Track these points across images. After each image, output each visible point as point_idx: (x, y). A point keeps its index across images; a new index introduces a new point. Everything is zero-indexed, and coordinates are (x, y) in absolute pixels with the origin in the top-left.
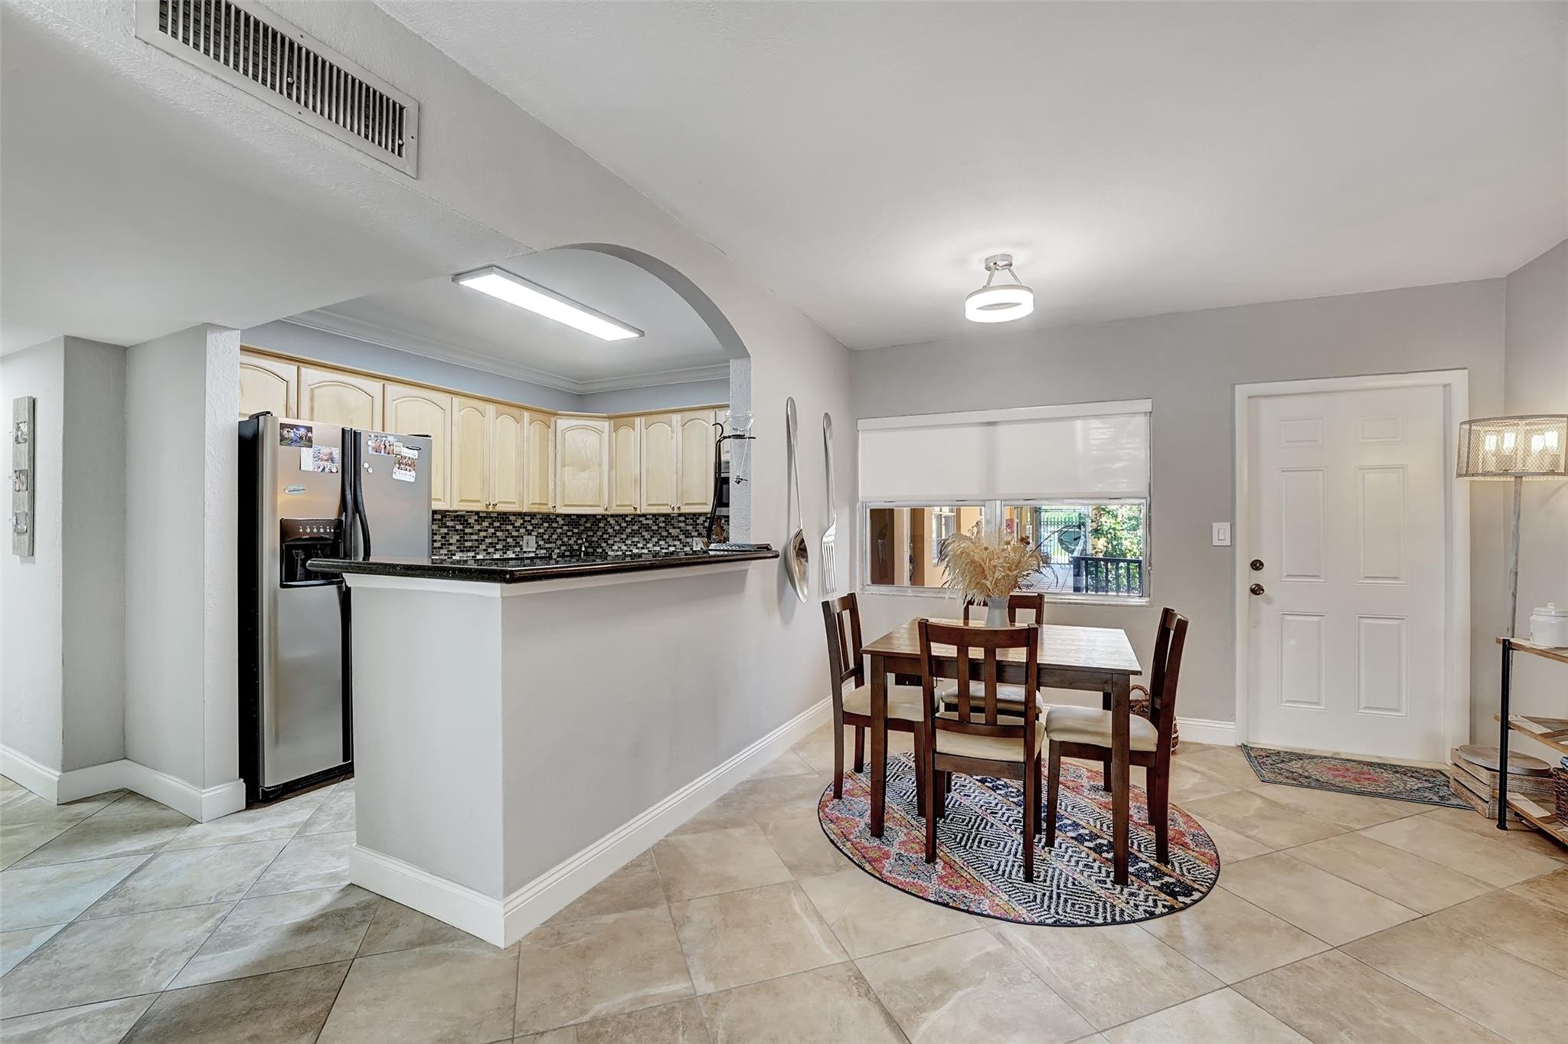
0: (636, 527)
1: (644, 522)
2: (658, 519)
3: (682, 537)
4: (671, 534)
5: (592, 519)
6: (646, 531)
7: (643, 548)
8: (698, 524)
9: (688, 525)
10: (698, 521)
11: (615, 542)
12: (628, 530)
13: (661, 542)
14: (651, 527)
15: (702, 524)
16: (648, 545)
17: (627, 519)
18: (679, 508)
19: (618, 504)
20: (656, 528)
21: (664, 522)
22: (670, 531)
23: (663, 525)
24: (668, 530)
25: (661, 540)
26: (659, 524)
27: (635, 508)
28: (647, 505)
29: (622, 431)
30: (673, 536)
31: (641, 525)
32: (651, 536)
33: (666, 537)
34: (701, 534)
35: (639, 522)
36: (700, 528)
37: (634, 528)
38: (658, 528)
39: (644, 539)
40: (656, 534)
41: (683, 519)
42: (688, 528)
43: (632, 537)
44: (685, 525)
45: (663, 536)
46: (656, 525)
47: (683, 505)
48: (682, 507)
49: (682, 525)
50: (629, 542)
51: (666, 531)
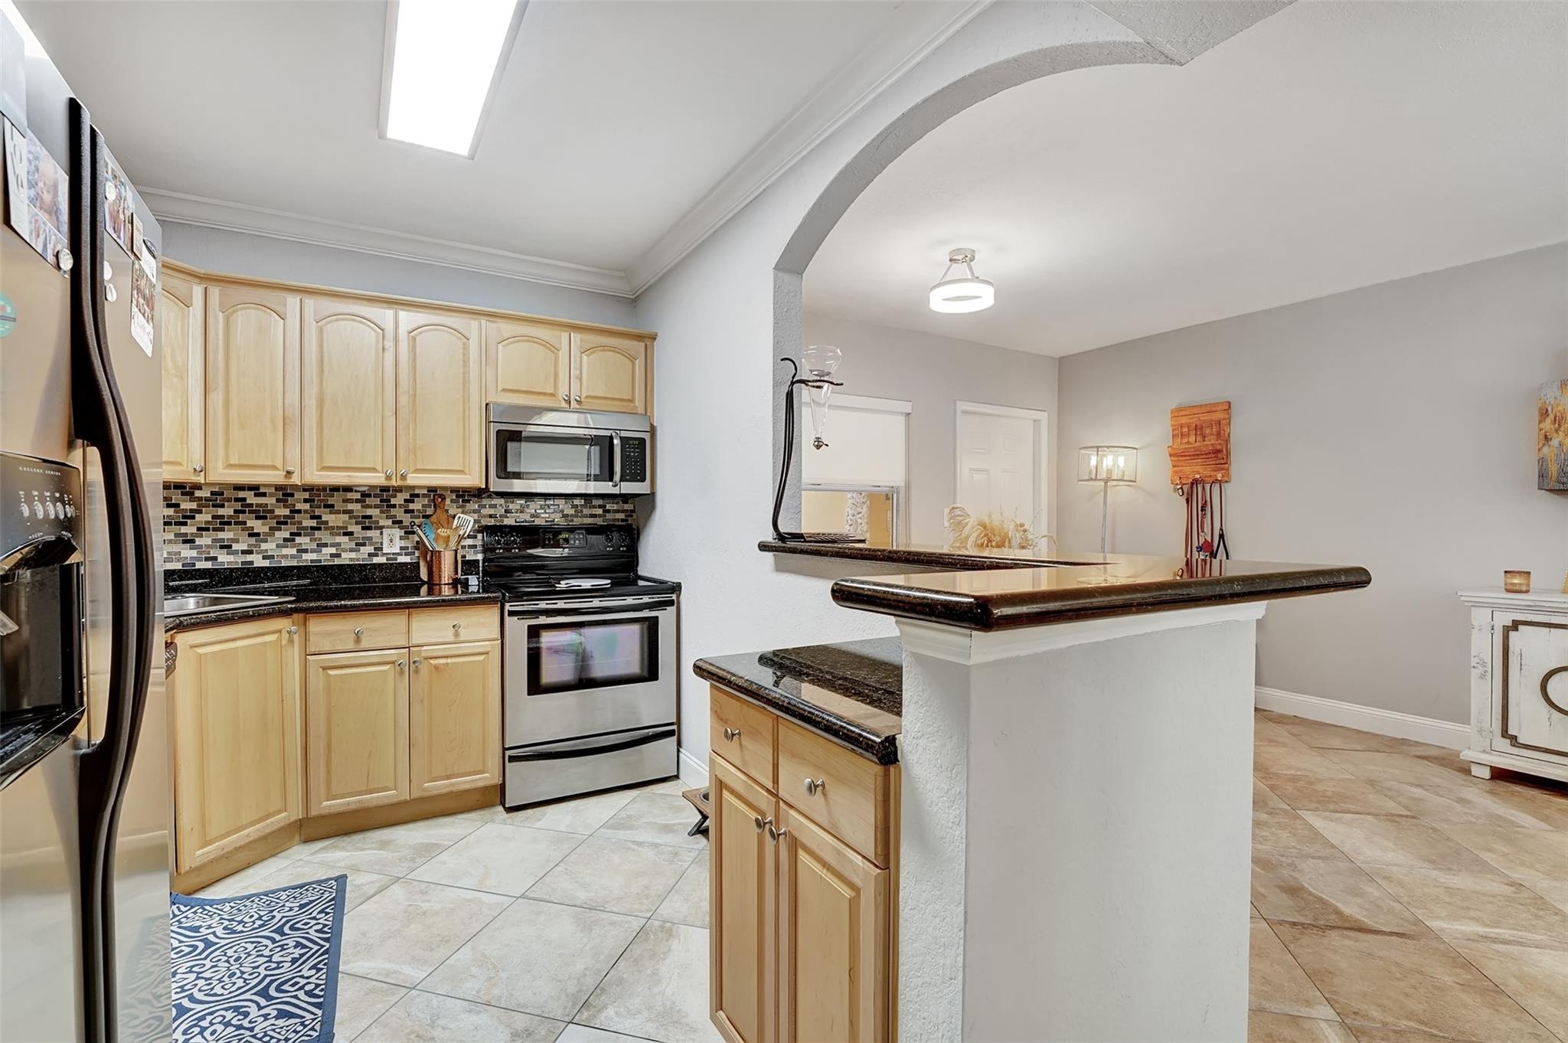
0: (227, 511)
1: (251, 498)
2: (292, 495)
3: (356, 529)
4: (326, 522)
6: (257, 518)
7: (250, 552)
8: (394, 506)
9: (369, 507)
10: (393, 501)
12: (203, 518)
13: (298, 540)
14: (273, 511)
15: (400, 506)
16: (264, 546)
17: (198, 493)
18: (403, 477)
20: (286, 512)
21: (306, 501)
23: (307, 506)
24: (319, 517)
25: (299, 535)
26: (297, 505)
27: (288, 472)
28: (319, 468)
29: (244, 312)
30: (332, 528)
31: (238, 506)
32: (271, 529)
33: (312, 528)
34: (401, 522)
35: (237, 500)
36: (399, 514)
37: (221, 511)
38: (291, 512)
39: (250, 535)
40: (286, 523)
41: (358, 496)
42: (369, 512)
43: (215, 530)
44: (363, 507)
45: (306, 528)
46: (285, 507)
47: (413, 473)
48: (410, 475)
49: (355, 507)
50: (204, 540)
51: (312, 518)
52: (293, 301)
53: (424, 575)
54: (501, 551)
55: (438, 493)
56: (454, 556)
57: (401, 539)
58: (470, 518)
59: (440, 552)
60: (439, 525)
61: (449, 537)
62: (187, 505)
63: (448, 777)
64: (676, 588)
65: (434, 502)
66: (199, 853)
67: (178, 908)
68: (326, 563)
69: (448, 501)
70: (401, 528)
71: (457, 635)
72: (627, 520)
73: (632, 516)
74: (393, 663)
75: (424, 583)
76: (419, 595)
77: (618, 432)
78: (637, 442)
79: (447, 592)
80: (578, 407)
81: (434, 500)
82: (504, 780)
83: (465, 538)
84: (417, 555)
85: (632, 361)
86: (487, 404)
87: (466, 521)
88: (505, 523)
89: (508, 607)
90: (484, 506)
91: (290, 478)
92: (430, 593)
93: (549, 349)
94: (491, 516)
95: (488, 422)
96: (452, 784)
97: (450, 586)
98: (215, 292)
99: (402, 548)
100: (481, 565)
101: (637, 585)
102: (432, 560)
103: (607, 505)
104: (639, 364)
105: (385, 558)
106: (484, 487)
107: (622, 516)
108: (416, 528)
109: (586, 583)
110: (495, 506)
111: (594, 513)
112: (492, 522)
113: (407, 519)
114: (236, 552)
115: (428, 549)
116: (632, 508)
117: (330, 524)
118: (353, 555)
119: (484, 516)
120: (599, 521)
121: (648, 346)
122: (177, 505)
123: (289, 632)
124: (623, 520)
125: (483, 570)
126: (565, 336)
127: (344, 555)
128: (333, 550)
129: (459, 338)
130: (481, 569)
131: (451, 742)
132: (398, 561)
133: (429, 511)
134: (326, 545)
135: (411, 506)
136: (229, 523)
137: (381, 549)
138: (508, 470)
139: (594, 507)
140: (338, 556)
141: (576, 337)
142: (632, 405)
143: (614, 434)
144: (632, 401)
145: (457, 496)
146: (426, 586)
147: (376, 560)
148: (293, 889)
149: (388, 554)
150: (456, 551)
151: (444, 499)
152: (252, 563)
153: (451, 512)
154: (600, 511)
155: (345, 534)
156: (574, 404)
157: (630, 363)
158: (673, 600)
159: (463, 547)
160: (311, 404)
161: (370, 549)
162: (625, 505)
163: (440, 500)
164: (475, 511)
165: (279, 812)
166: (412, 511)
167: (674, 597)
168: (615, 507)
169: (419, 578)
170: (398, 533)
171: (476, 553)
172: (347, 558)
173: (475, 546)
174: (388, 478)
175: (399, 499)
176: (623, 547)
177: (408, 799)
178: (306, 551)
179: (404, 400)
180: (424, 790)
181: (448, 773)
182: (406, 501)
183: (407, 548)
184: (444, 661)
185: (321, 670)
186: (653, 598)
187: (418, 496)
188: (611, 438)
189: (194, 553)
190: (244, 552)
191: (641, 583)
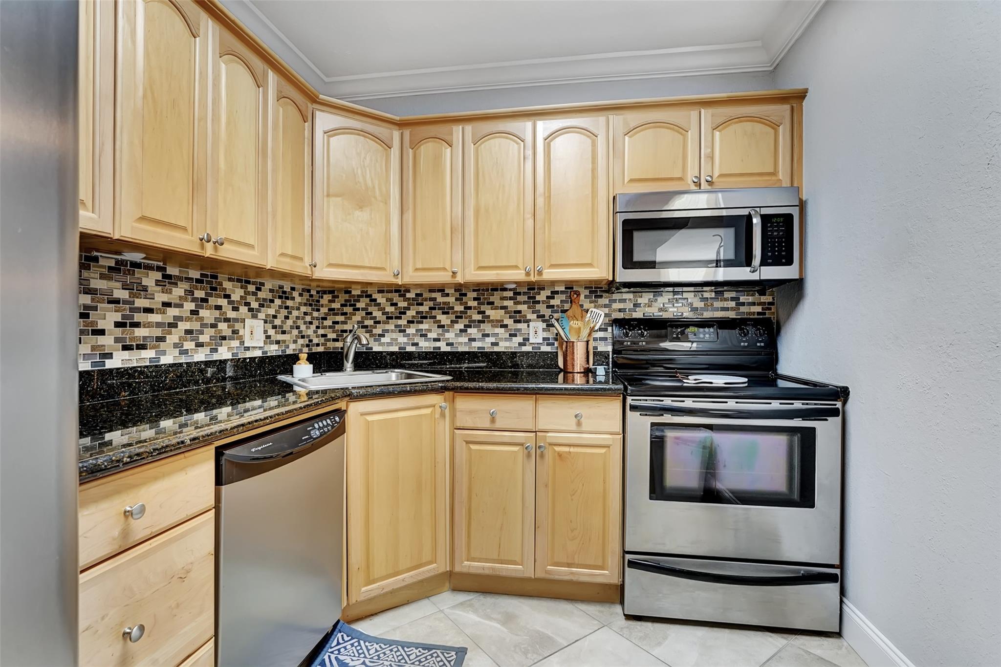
0: (424, 308)
1: (440, 299)
2: (465, 295)
3: (509, 322)
4: (489, 317)
5: (343, 297)
6: (444, 313)
7: (438, 340)
8: (538, 302)
9: (519, 303)
10: (538, 298)
11: (387, 331)
13: (469, 330)
14: (453, 308)
15: (543, 302)
16: (447, 335)
18: (540, 273)
19: (419, 266)
20: (462, 308)
21: (475, 299)
22: (487, 313)
23: (475, 303)
24: (484, 312)
25: (470, 327)
26: (469, 302)
27: (453, 273)
28: (476, 267)
29: (425, 145)
30: (492, 321)
31: (431, 304)
32: (452, 322)
33: (479, 321)
34: (544, 316)
35: (432, 299)
36: (542, 308)
37: (421, 308)
38: (465, 308)
39: (439, 327)
40: (461, 317)
41: (511, 294)
42: (520, 307)
43: (418, 322)
44: (515, 303)
45: (474, 321)
46: (461, 304)
47: (548, 269)
48: (545, 271)
49: (509, 303)
50: (411, 330)
51: (479, 313)
52: (457, 130)
53: (561, 364)
54: (629, 343)
55: (574, 290)
56: (586, 346)
57: (543, 331)
58: (601, 312)
59: (573, 342)
60: (574, 317)
61: (580, 328)
62: (402, 304)
63: (569, 565)
64: (843, 393)
65: (571, 298)
66: (364, 589)
67: (342, 636)
68: (488, 350)
69: (582, 297)
70: (543, 321)
71: (579, 424)
72: (765, 314)
73: (770, 309)
74: (522, 445)
75: (561, 370)
76: (557, 382)
77: (758, 209)
78: (782, 219)
79: (579, 380)
80: (710, 188)
81: (570, 296)
82: (623, 581)
83: (597, 331)
84: (556, 345)
85: (773, 128)
86: (614, 198)
87: (598, 315)
88: (634, 317)
89: (630, 400)
90: (615, 301)
91: (455, 277)
92: (565, 381)
93: (678, 132)
94: (620, 310)
95: (615, 213)
96: (572, 573)
97: (582, 375)
98: (407, 132)
99: (544, 339)
100: (611, 356)
101: (776, 385)
102: (567, 351)
103: (741, 298)
104: (783, 132)
105: (531, 347)
106: (611, 279)
107: (758, 309)
108: (554, 321)
109: (719, 380)
110: (624, 301)
111: (725, 306)
112: (621, 316)
113: (547, 313)
114: (429, 340)
115: (562, 339)
116: (771, 300)
117: (491, 318)
118: (507, 344)
119: (615, 310)
120: (732, 315)
121: (795, 109)
122: (396, 304)
123: (441, 407)
124: (759, 313)
125: (612, 361)
126: (694, 114)
127: (501, 344)
128: (492, 340)
129: (588, 137)
130: (611, 360)
131: (572, 531)
132: (542, 350)
133: (567, 306)
134: (488, 335)
135: (552, 302)
136: (426, 318)
137: (528, 339)
138: (634, 260)
139: (726, 300)
140: (496, 344)
141: (706, 113)
142: (774, 178)
143: (753, 213)
144: (774, 174)
145: (590, 292)
146: (562, 373)
147: (525, 349)
148: (424, 649)
149: (533, 344)
150: (587, 342)
151: (579, 295)
152: (439, 348)
153: (585, 307)
154: (733, 304)
155: (502, 326)
156: (705, 186)
157: (772, 131)
158: (838, 409)
159: (595, 339)
160: (470, 214)
161: (519, 339)
162: (762, 297)
163: (575, 296)
164: (605, 306)
165: (430, 563)
166: (553, 306)
167: (839, 405)
168: (750, 299)
169: (557, 366)
170: (541, 325)
171: (606, 345)
172: (503, 346)
173: (605, 339)
174: (528, 274)
175: (542, 296)
176: (760, 342)
177: (533, 577)
178: (474, 340)
179: (540, 201)
180: (547, 572)
181: (570, 562)
182: (548, 297)
183: (548, 339)
184: (566, 449)
185: (465, 443)
186: (807, 404)
187: (557, 292)
188: (749, 218)
189: (405, 340)
190: (435, 340)
191: (782, 384)
